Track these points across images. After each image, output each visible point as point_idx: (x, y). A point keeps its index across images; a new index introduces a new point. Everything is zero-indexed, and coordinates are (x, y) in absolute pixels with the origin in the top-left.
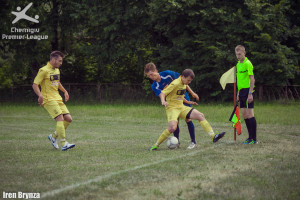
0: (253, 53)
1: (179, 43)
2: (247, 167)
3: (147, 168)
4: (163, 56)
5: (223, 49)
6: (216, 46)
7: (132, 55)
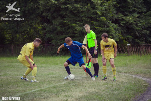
0: (96, 27)
1: (56, 22)
2: (93, 90)
3: (39, 91)
4: (47, 29)
5: (80, 26)
6: (76, 24)
7: (30, 29)
